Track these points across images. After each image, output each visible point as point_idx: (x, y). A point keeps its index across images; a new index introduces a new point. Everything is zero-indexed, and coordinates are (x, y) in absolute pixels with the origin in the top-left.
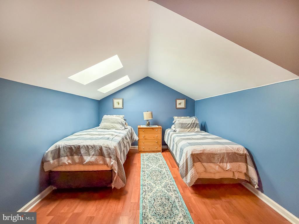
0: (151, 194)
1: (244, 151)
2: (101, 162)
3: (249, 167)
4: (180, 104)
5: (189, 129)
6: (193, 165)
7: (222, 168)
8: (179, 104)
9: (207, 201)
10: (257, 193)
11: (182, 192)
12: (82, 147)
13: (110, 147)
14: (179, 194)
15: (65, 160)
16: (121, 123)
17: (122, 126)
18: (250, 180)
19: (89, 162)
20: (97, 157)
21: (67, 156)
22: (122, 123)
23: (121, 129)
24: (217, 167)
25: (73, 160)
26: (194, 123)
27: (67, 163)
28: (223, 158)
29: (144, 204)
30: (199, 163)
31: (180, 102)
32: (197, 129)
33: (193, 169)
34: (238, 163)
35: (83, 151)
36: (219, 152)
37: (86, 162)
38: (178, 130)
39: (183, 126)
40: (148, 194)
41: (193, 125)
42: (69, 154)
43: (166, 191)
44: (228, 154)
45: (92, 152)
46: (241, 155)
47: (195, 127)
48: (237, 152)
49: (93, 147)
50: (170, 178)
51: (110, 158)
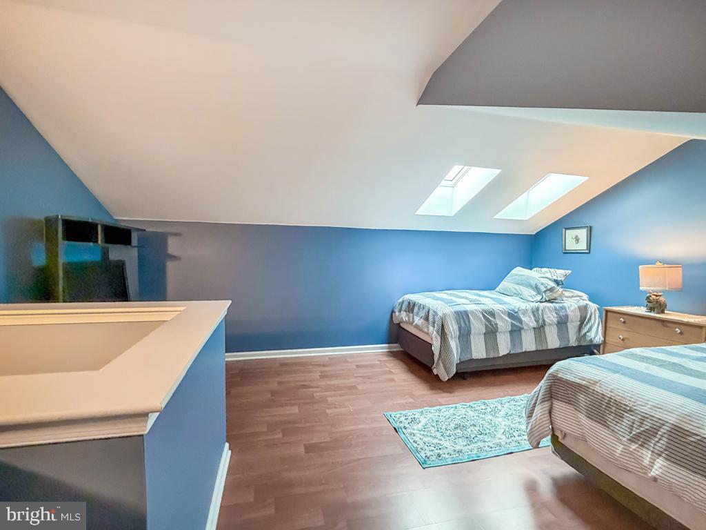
2: (425, 329)
17: (535, 293)
19: (417, 325)
20: (423, 321)
25: (409, 318)
28: (650, 434)
35: (416, 309)
37: (415, 323)
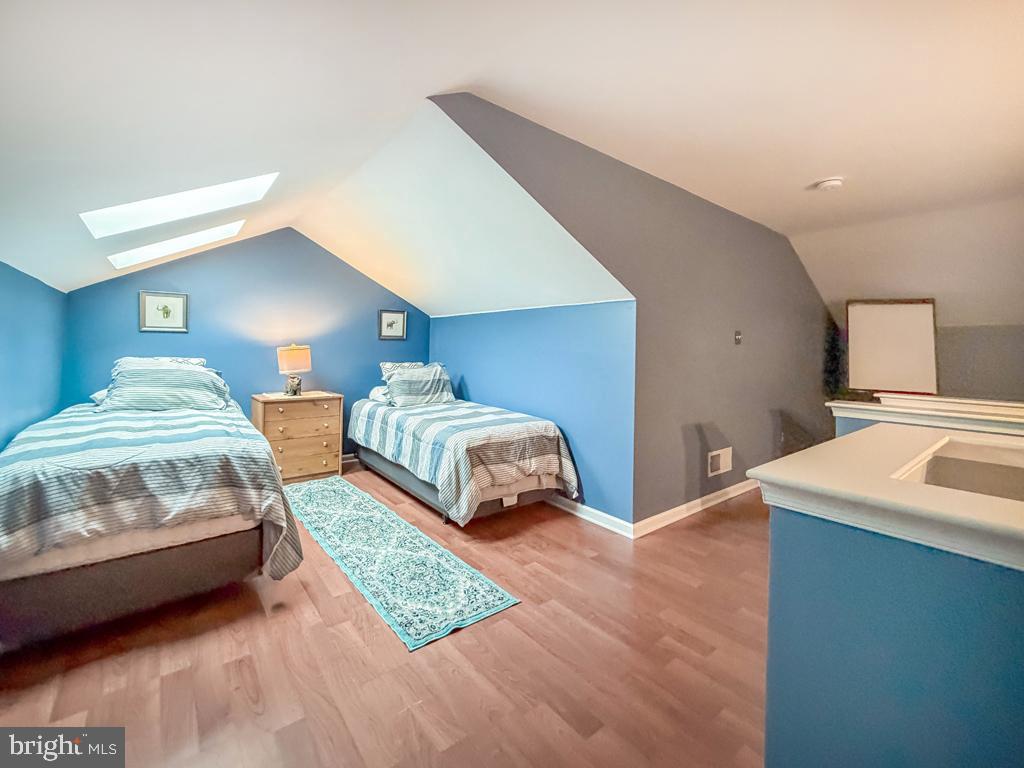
0: (376, 568)
1: (555, 432)
2: (229, 507)
3: (563, 460)
4: (390, 325)
5: (429, 397)
6: (473, 474)
7: (521, 470)
8: (388, 326)
9: (500, 544)
10: (574, 508)
11: (445, 543)
12: (148, 468)
13: (256, 456)
14: (442, 549)
15: (75, 522)
16: (211, 385)
18: (565, 487)
19: (188, 511)
20: (213, 492)
21: (84, 507)
22: (214, 384)
23: (216, 406)
24: (515, 469)
25: (110, 519)
26: (439, 380)
27: (85, 533)
28: (524, 449)
29: (373, 589)
30: (482, 467)
31: (390, 321)
32: (448, 396)
33: (472, 481)
34: (546, 456)
35: (152, 482)
36: (517, 437)
37: (173, 514)
38: (399, 400)
39: (413, 389)
40: (369, 569)
41: (437, 386)
42: (89, 500)
43: (409, 553)
44: (532, 438)
45: (192, 479)
46: (550, 439)
47: (442, 391)
48: (545, 434)
49: (196, 462)
50: (403, 526)
51: (260, 487)
